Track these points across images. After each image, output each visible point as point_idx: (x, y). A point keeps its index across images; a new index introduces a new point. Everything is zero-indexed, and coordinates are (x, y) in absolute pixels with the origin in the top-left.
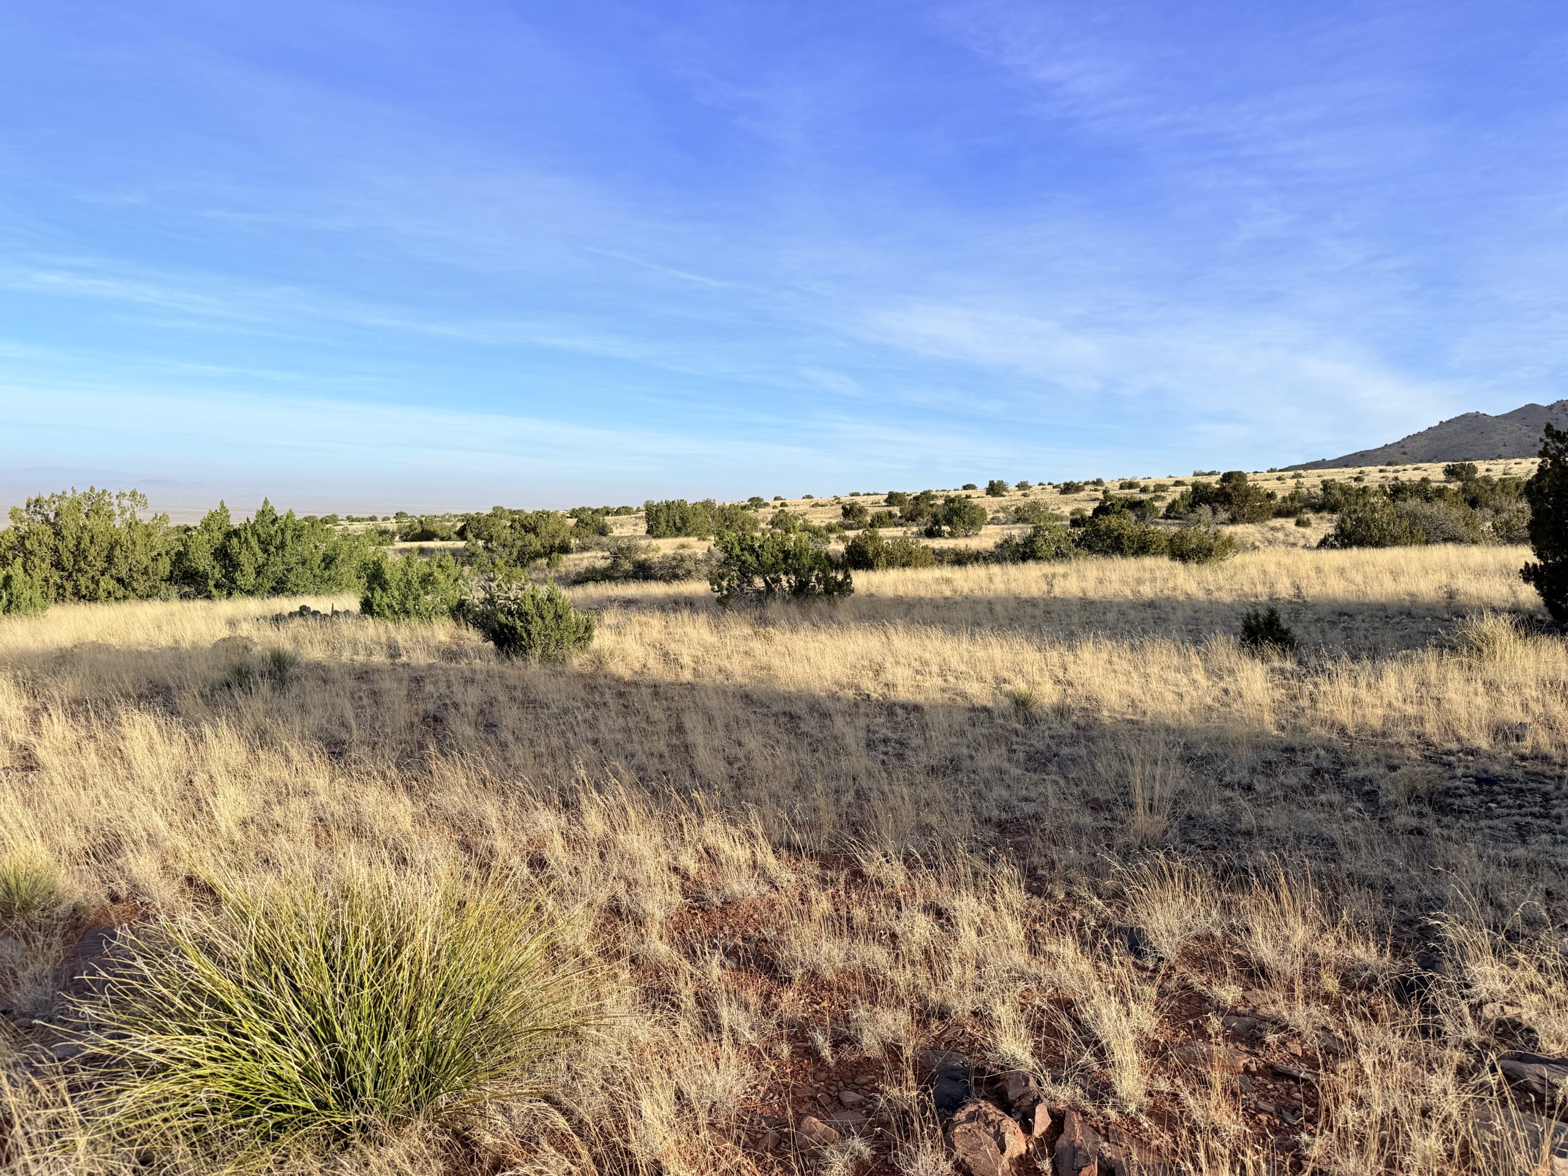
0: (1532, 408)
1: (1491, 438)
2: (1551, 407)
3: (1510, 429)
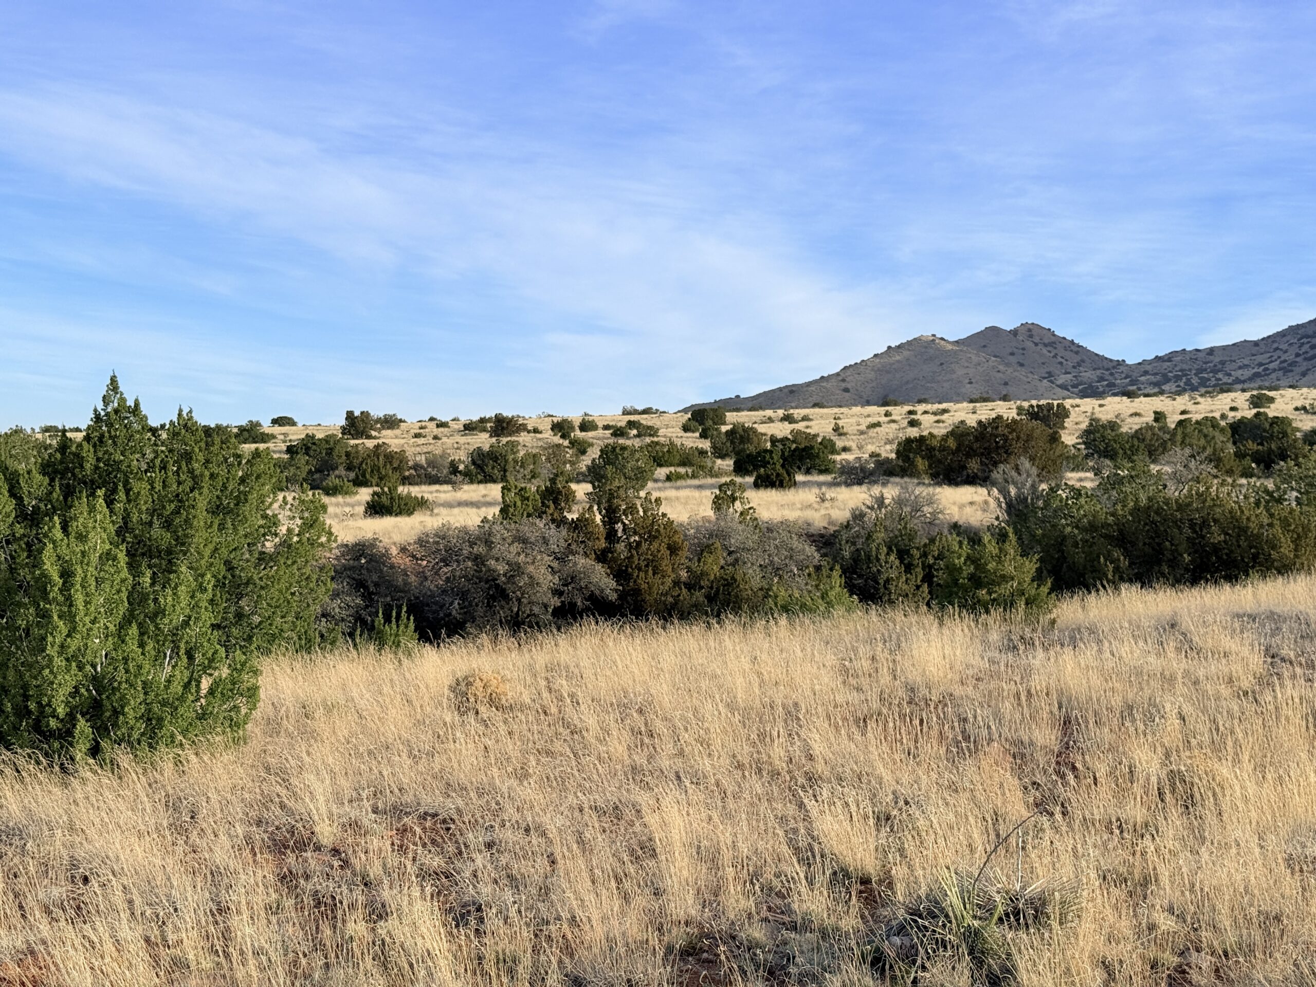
0: (993, 331)
1: (953, 372)
2: (1015, 332)
3: (975, 359)
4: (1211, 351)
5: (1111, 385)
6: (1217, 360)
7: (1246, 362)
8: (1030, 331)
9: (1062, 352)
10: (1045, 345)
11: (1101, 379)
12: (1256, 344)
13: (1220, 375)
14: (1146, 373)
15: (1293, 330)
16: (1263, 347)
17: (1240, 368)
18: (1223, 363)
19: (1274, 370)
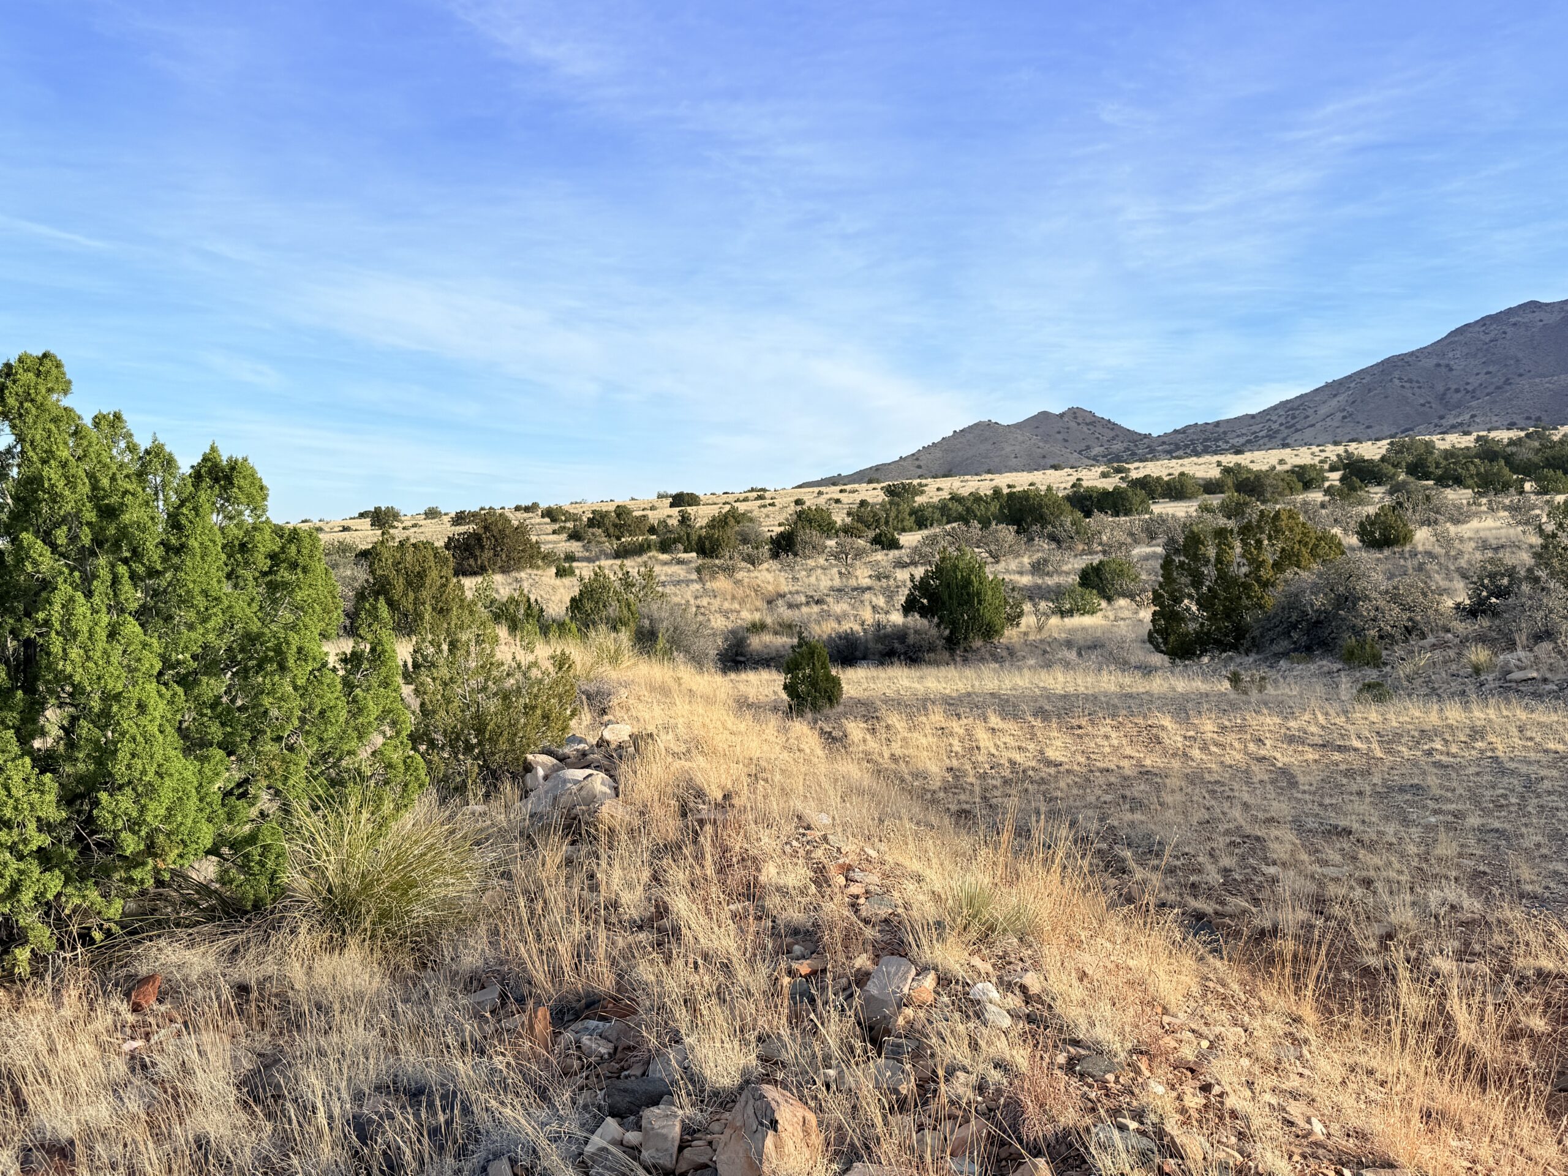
0: (1044, 416)
1: (1003, 449)
2: (1062, 415)
3: (1020, 438)
4: (1217, 424)
5: (1134, 454)
6: (1222, 430)
7: (1244, 431)
8: (1074, 413)
9: (1099, 429)
10: (1087, 424)
11: (1127, 449)
12: (1253, 417)
13: (1220, 443)
14: (1164, 443)
15: (1283, 404)
16: (1258, 419)
17: (1238, 436)
18: (1225, 433)
19: (1263, 437)
